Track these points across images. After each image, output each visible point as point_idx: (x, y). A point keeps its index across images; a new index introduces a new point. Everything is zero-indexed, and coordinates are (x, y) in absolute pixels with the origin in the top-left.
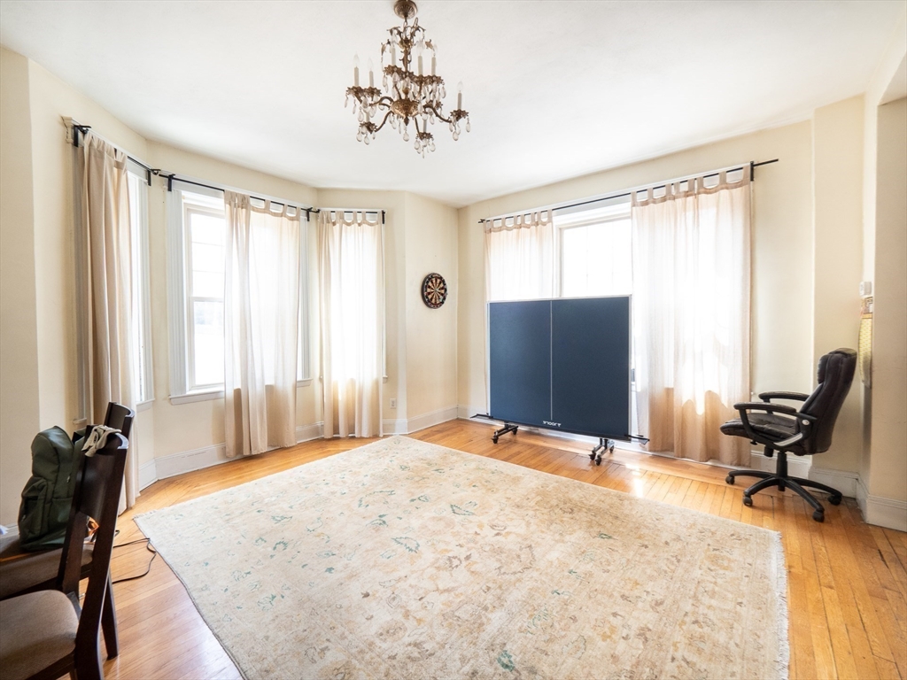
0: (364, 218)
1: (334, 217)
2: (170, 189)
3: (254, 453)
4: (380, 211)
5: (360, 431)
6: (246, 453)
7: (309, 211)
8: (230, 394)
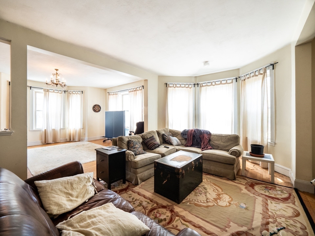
0: (78, 93)
1: (71, 92)
2: (31, 89)
3: (49, 143)
4: (81, 91)
5: (76, 140)
6: (47, 142)
7: (65, 91)
8: (44, 130)
